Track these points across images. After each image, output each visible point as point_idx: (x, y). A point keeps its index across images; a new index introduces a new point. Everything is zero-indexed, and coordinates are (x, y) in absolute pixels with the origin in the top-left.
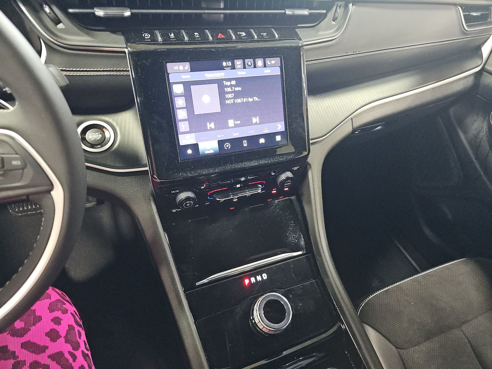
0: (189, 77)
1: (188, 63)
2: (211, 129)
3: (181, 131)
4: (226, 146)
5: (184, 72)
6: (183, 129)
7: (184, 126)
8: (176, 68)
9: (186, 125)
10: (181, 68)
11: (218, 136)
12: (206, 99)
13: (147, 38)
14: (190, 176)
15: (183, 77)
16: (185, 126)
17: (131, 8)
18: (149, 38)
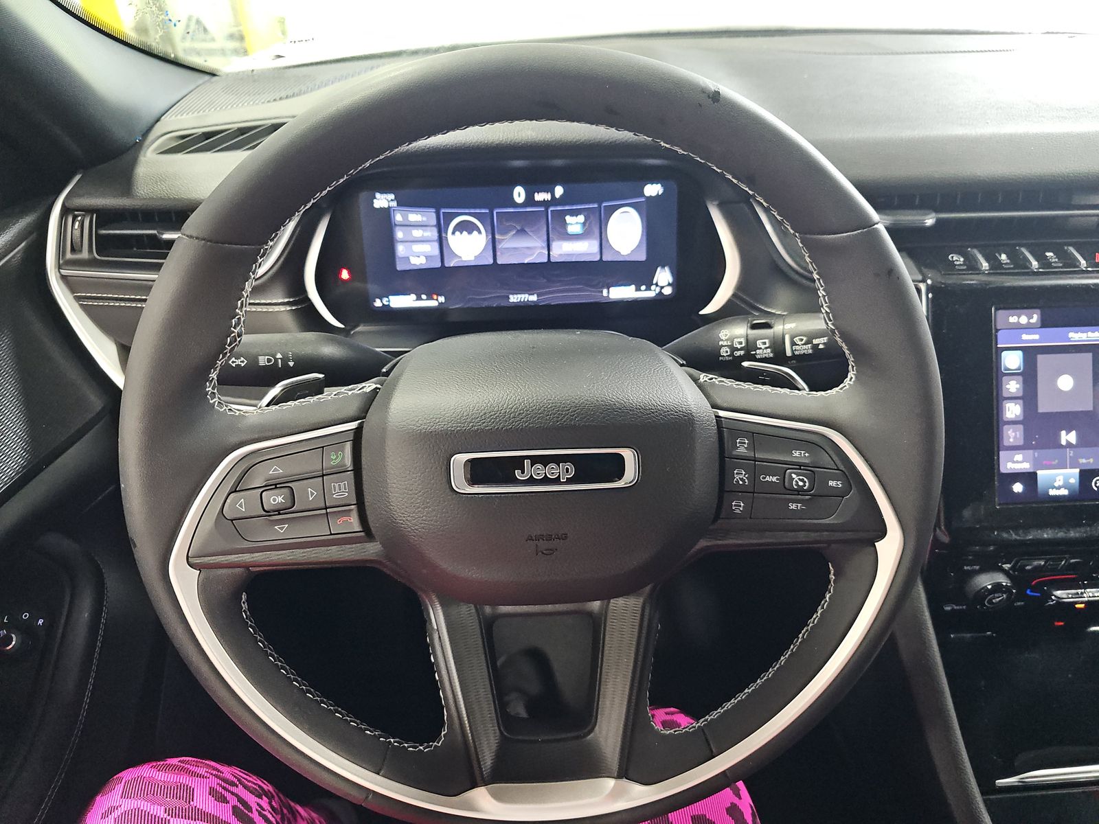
0: (1036, 337)
1: (1038, 311)
2: (1069, 445)
3: (1006, 443)
4: (1096, 483)
5: (1028, 328)
6: (1011, 440)
7: (1013, 434)
8: (1013, 319)
9: (1018, 433)
10: (1024, 320)
11: (1083, 461)
12: (1066, 383)
13: (958, 263)
14: (1016, 540)
15: (1025, 337)
16: (1016, 434)
17: (937, 211)
18: (962, 263)
